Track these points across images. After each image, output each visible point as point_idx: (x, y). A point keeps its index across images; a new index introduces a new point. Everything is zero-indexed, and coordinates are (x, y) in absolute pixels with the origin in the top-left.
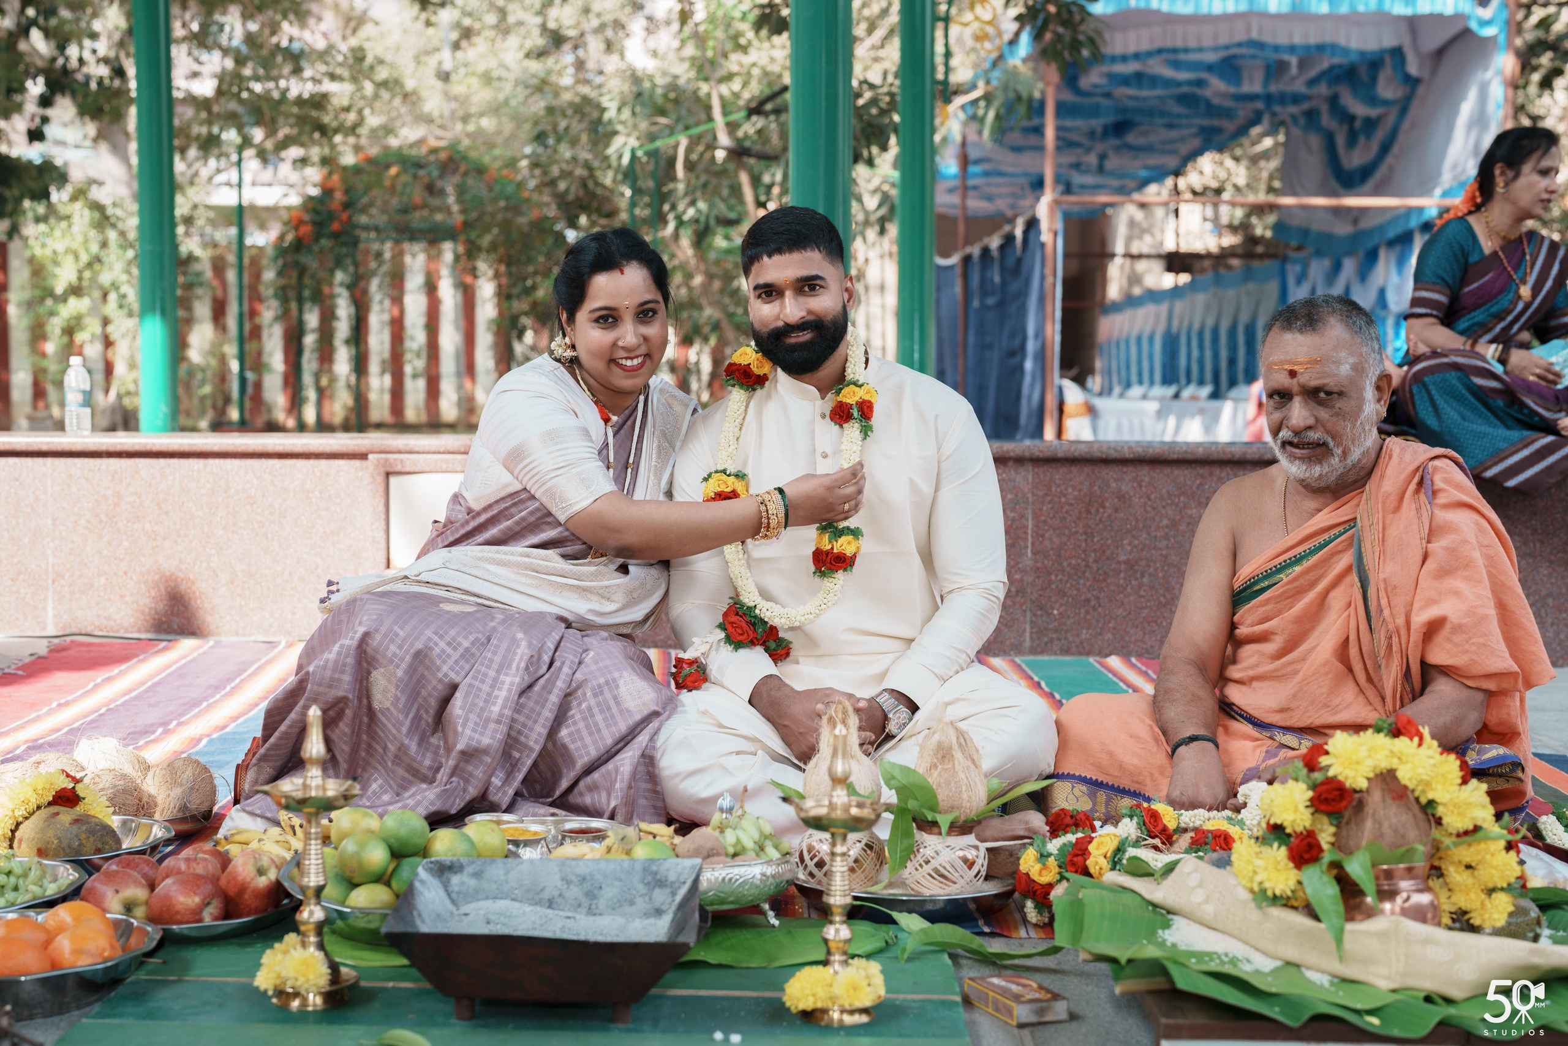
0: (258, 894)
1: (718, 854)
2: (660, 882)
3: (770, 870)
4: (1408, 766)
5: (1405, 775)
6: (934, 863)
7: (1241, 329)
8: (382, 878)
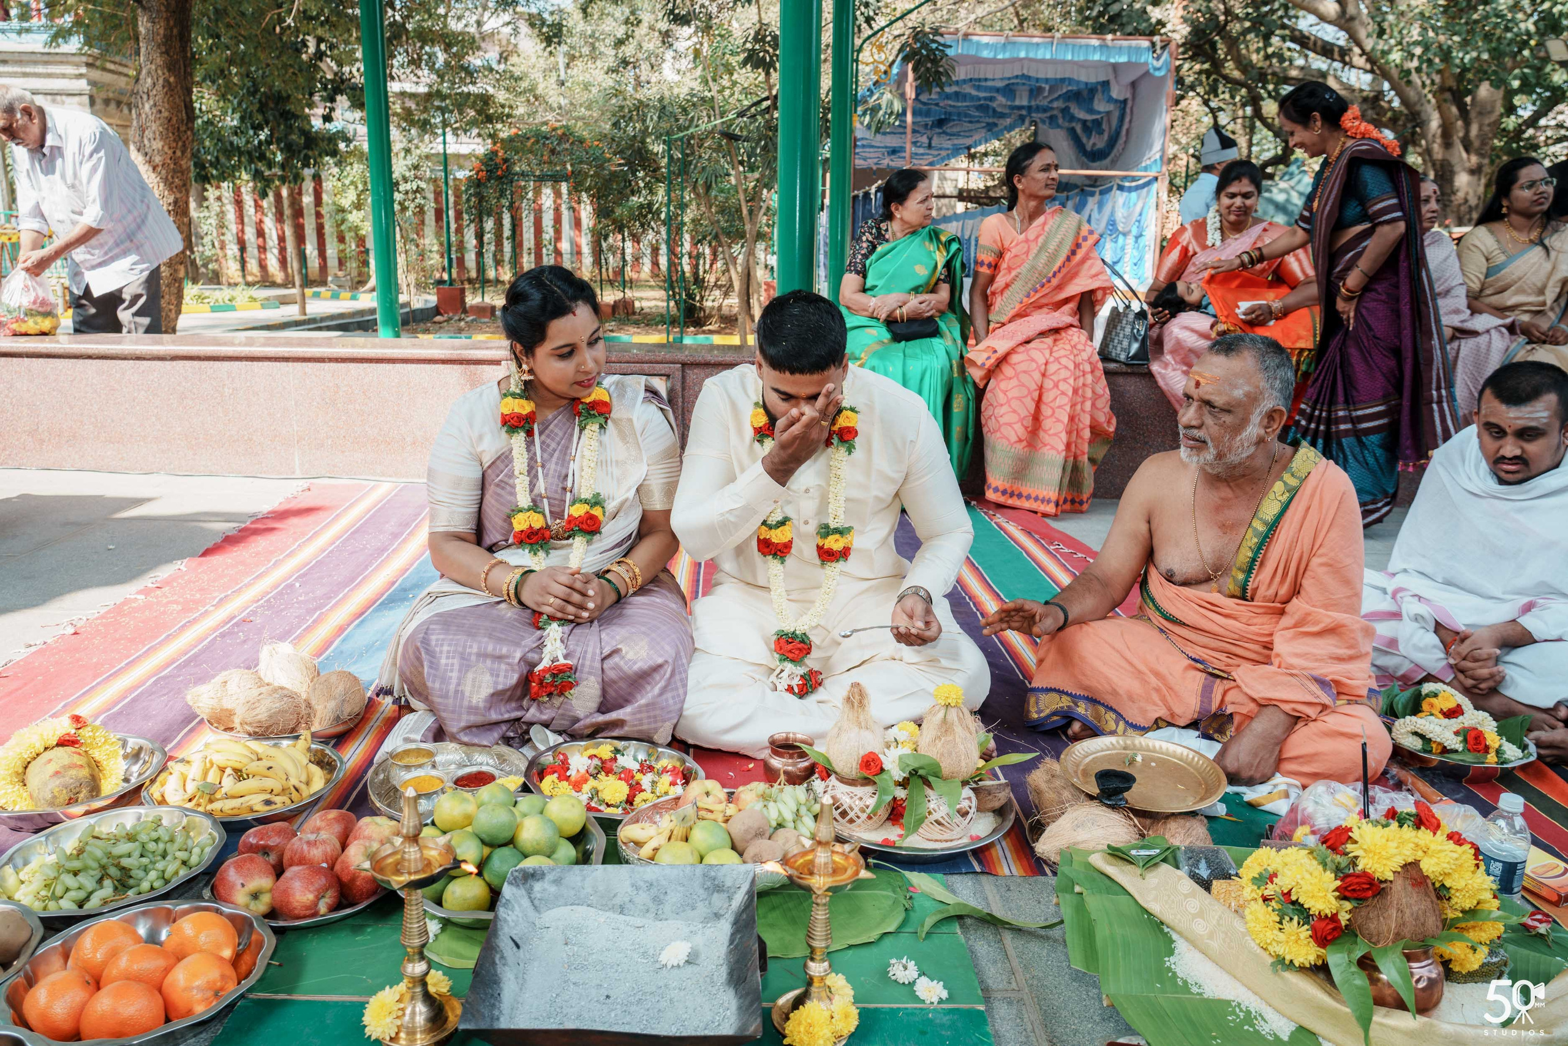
1: (762, 834)
4: (1434, 861)
5: (1429, 867)
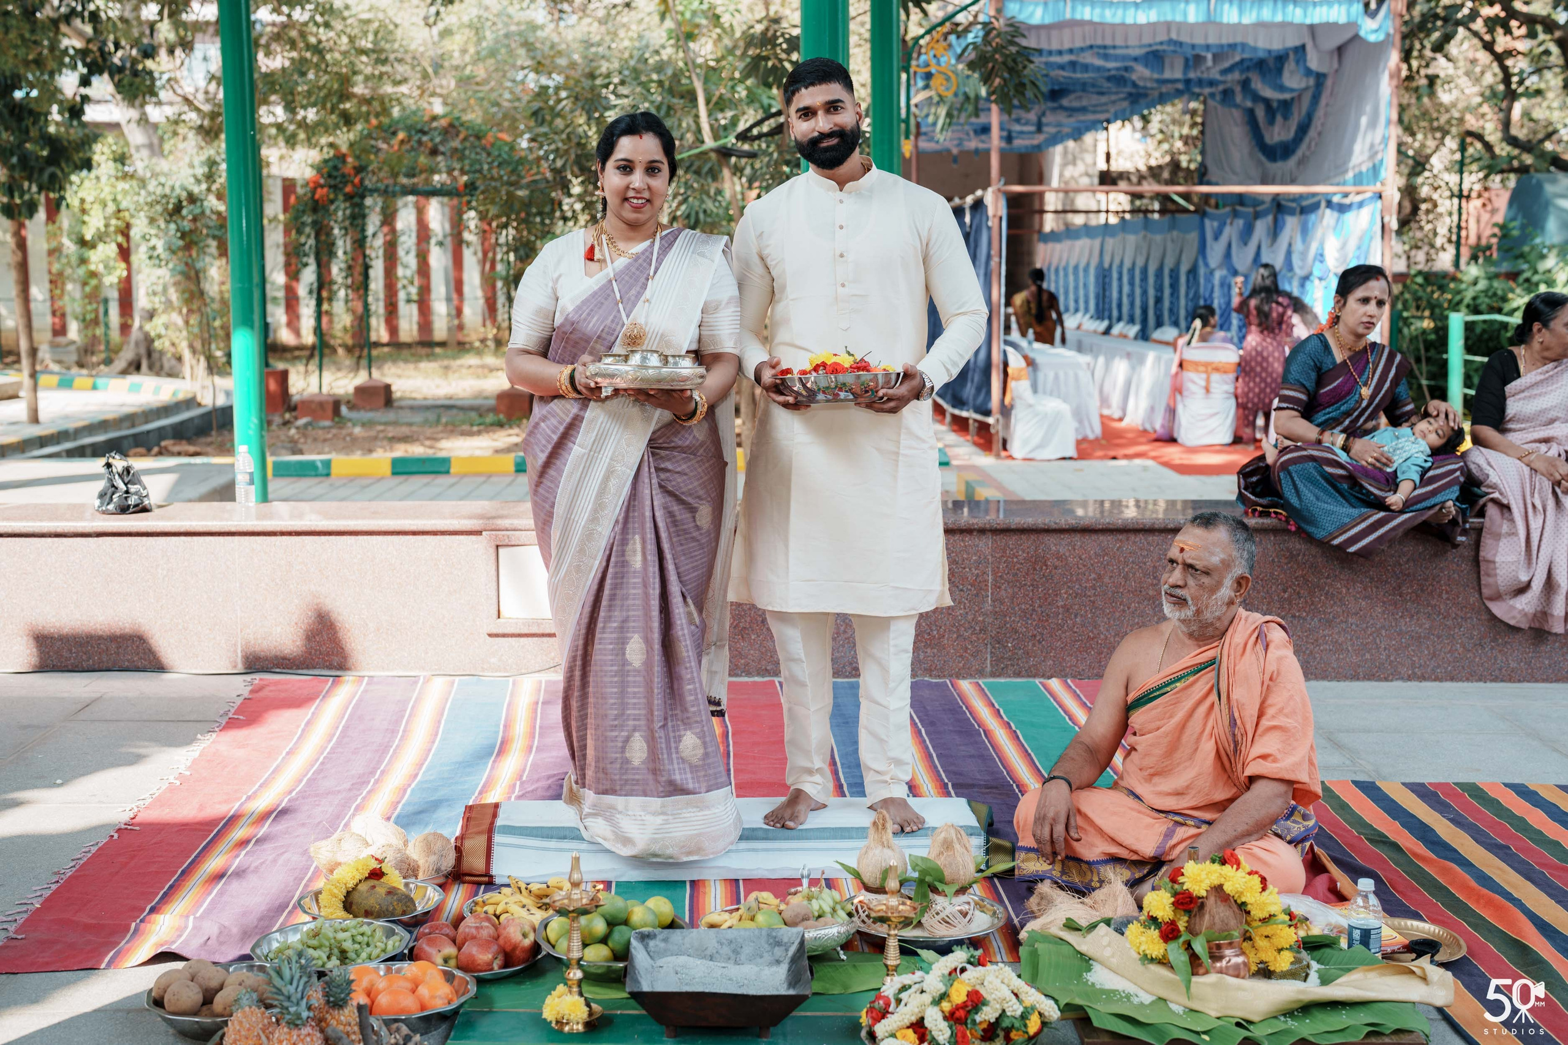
0: (524, 950)
1: (807, 919)
2: (778, 943)
3: (843, 930)
5: (1228, 888)
6: (942, 915)
7: (1166, 272)
8: (604, 940)
